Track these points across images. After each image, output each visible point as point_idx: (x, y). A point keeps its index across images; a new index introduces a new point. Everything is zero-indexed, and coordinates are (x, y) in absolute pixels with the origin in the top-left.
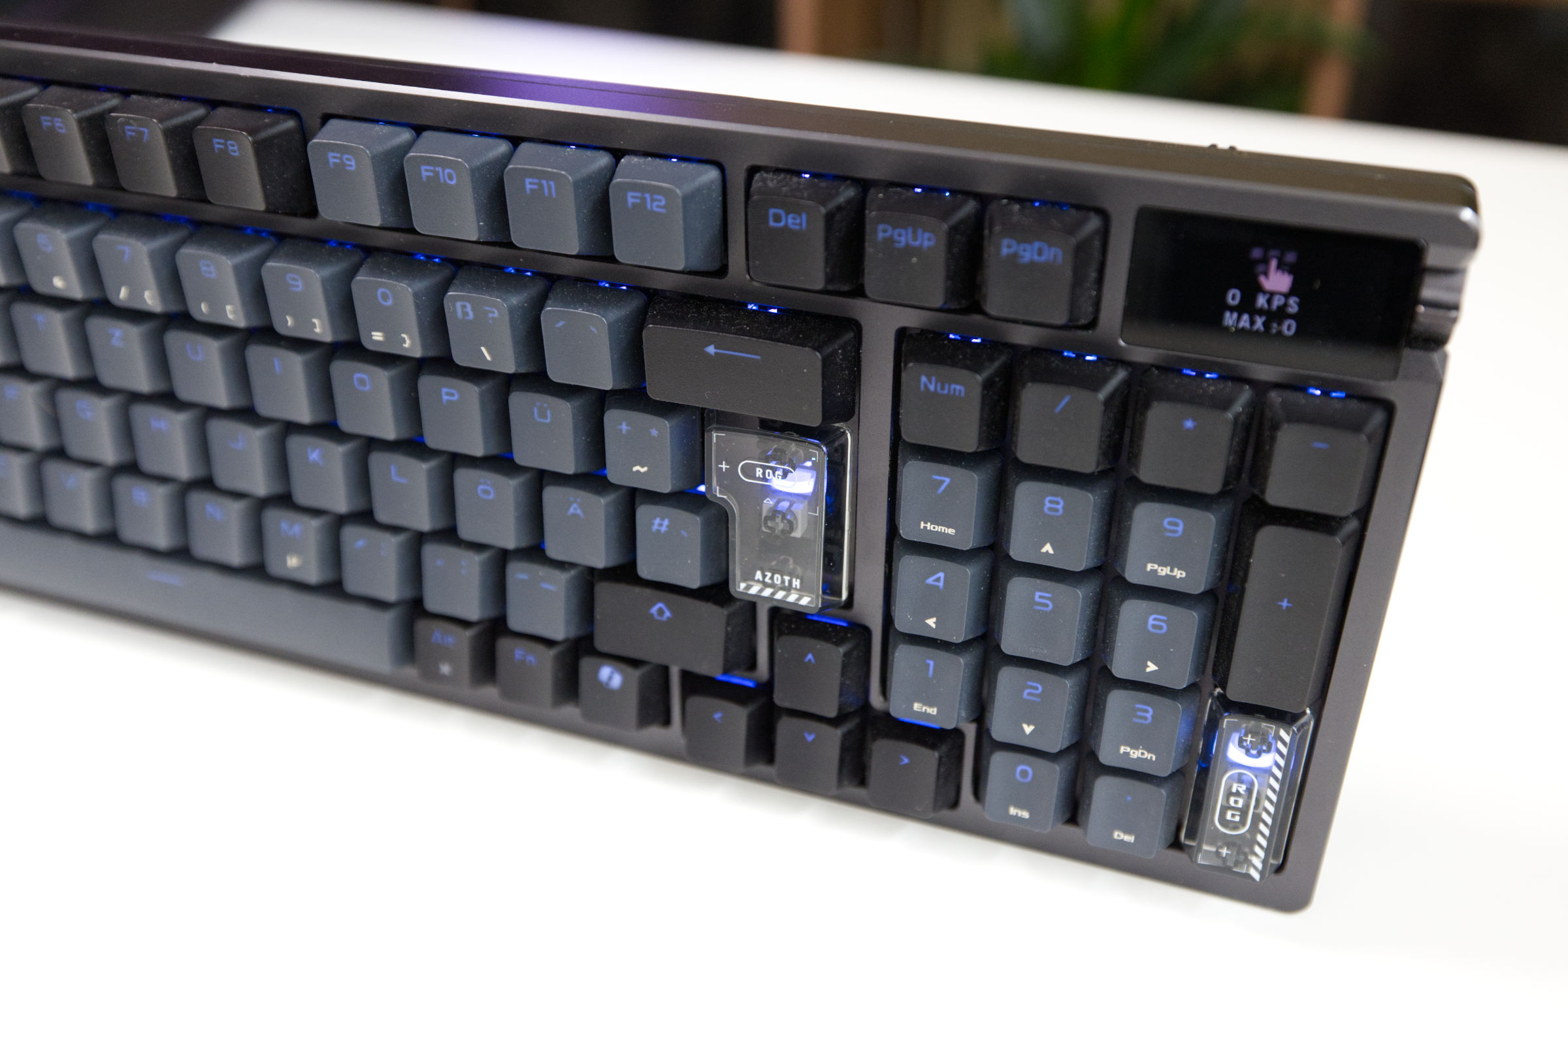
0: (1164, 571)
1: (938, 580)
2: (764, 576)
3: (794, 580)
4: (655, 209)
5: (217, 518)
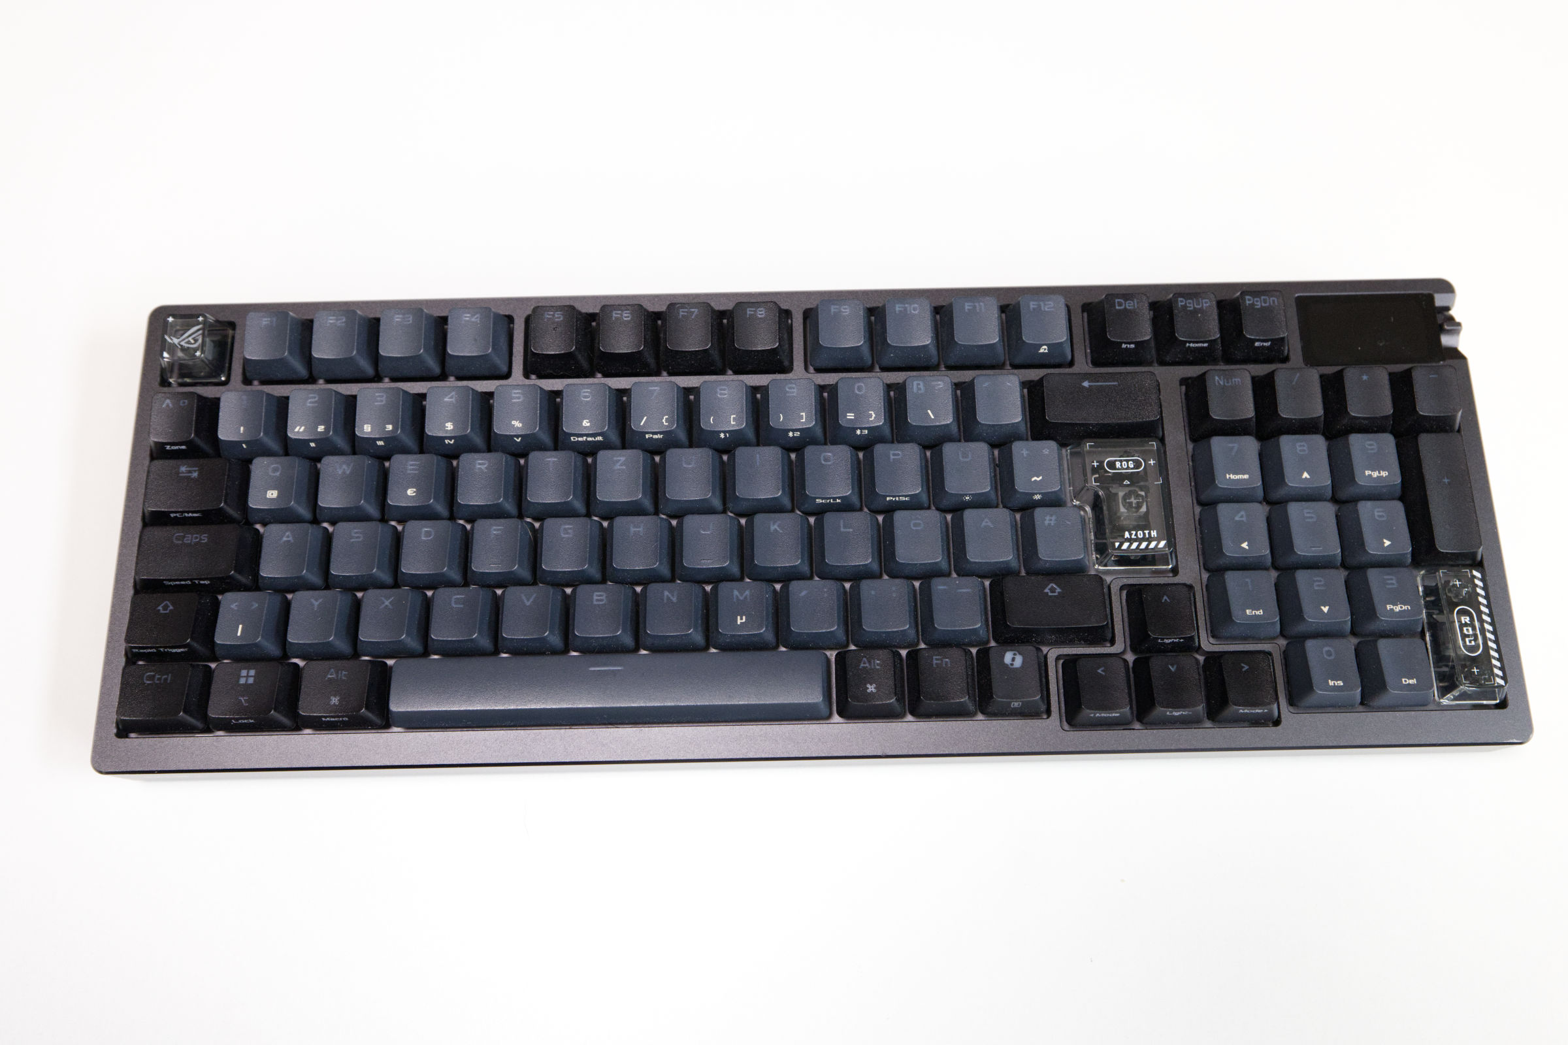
0: (1375, 474)
1: (1242, 517)
2: (1131, 535)
3: (1152, 531)
4: (1046, 309)
5: (673, 600)
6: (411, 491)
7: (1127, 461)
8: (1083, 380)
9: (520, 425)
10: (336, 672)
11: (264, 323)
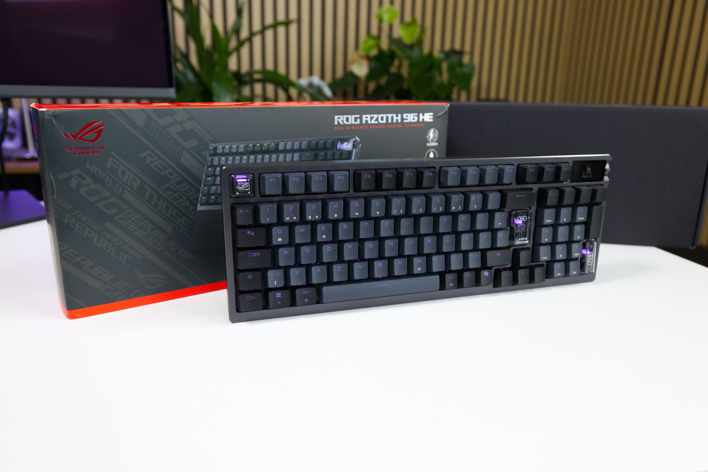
1: (547, 231)
5: (401, 264)
6: (324, 237)
7: (523, 217)
8: (517, 194)
9: (358, 214)
10: (305, 291)
11: (271, 180)
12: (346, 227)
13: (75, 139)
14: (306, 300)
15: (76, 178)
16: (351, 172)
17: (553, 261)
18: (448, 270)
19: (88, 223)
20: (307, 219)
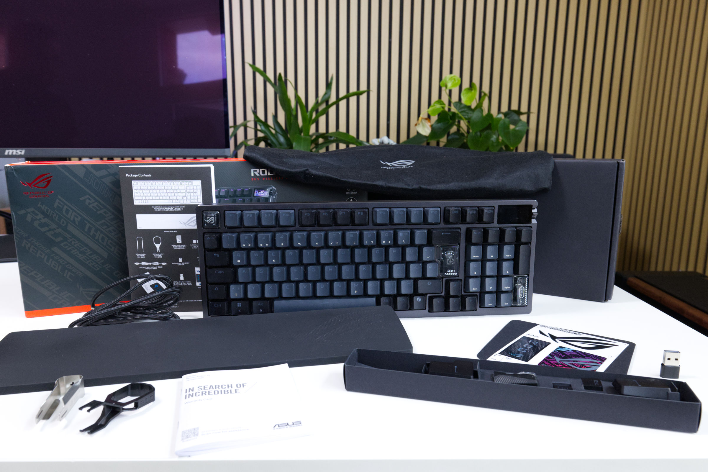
0: (508, 255)
1: (475, 266)
2: (449, 271)
3: (454, 270)
5: (340, 286)
6: (274, 261)
7: (450, 252)
8: (442, 232)
9: (300, 244)
10: (260, 303)
11: (230, 216)
12: (291, 254)
13: (30, 186)
14: (261, 311)
15: (30, 214)
16: (296, 211)
17: (483, 292)
18: (382, 294)
19: (40, 247)
20: (259, 247)
